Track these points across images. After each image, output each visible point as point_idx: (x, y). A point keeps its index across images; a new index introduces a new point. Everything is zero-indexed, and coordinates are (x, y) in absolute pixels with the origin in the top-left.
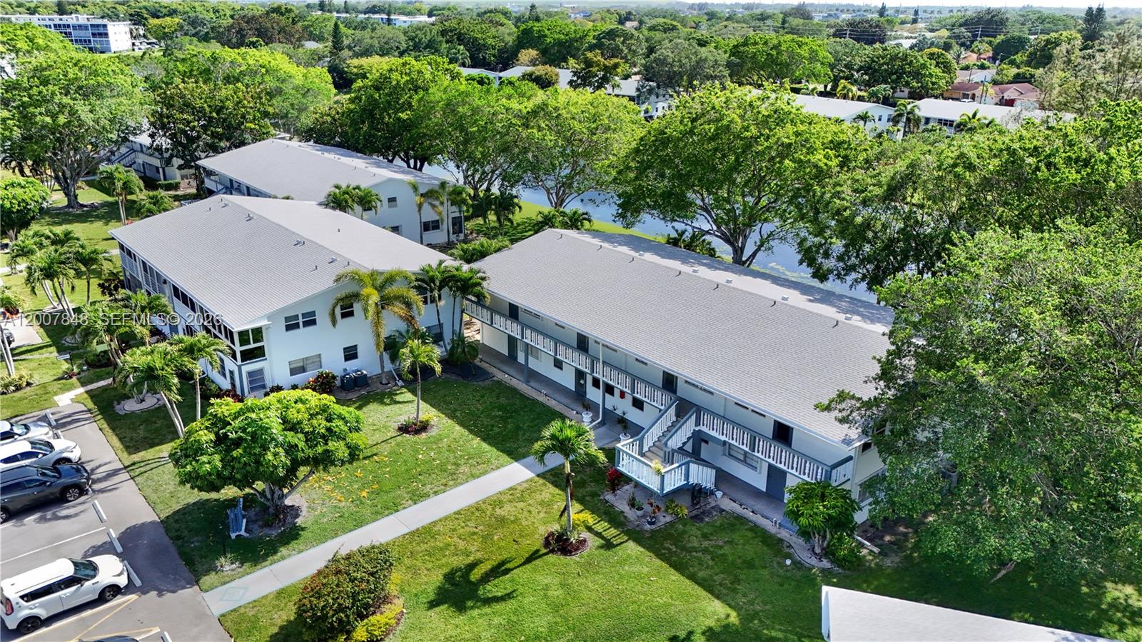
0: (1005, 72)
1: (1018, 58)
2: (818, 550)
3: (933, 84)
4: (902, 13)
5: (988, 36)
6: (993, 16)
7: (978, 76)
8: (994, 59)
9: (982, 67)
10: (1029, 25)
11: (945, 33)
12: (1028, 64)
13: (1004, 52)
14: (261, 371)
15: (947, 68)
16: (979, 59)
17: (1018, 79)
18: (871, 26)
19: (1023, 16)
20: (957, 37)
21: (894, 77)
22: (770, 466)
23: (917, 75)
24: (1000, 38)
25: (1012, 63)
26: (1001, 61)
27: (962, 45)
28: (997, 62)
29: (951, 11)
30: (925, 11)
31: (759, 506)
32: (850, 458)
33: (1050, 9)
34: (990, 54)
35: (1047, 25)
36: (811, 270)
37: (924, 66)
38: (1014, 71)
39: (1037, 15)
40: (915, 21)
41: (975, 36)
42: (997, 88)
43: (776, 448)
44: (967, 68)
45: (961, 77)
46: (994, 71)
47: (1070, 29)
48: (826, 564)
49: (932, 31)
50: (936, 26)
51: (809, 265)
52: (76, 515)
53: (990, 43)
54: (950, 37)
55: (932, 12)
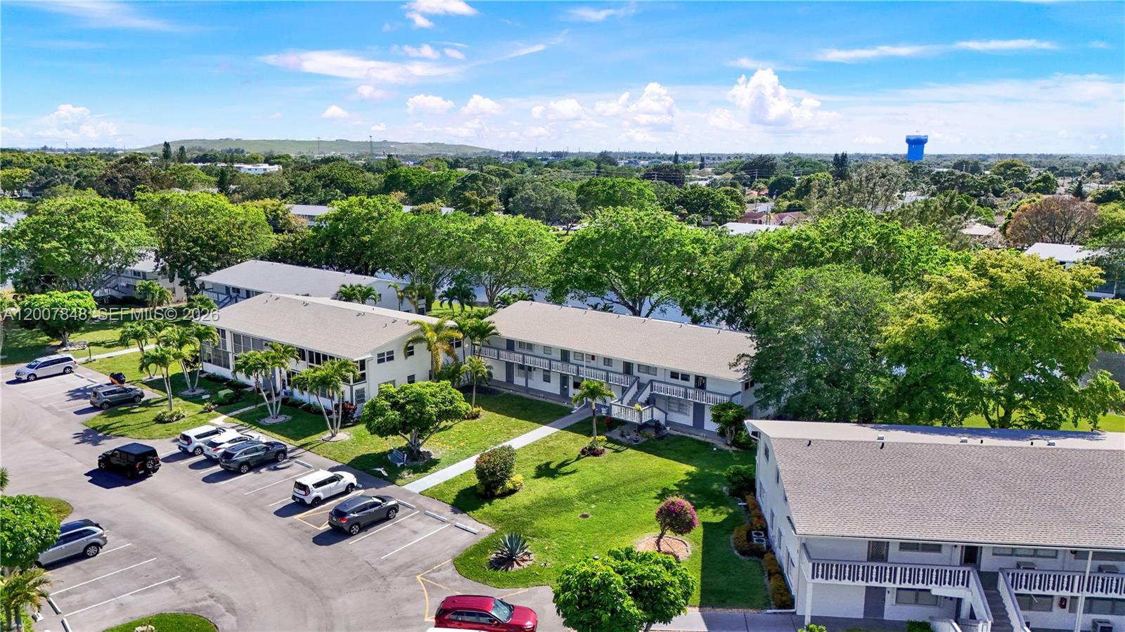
0: (780, 204)
1: (789, 194)
2: (729, 442)
3: (731, 213)
4: (689, 159)
5: (763, 178)
6: (766, 162)
7: (762, 208)
8: (770, 195)
9: (763, 201)
10: (792, 168)
11: (729, 176)
12: (797, 197)
13: (778, 189)
14: (363, 391)
15: (739, 201)
16: (759, 195)
17: (791, 209)
18: (672, 170)
19: (787, 161)
20: (739, 178)
21: (702, 208)
22: (695, 403)
23: (718, 206)
24: (773, 179)
25: (785, 197)
26: (777, 196)
27: (745, 185)
28: (774, 197)
29: (729, 158)
30: (708, 158)
31: (692, 431)
32: (740, 393)
33: (807, 155)
34: (767, 191)
35: (807, 169)
36: (690, 318)
37: (722, 200)
38: (787, 203)
39: (798, 161)
40: (702, 167)
41: (753, 178)
42: (777, 216)
43: (699, 393)
44: (751, 202)
45: (749, 209)
46: (773, 204)
47: (824, 171)
48: (734, 448)
49: (717, 174)
50: (720, 170)
51: (688, 315)
52: (288, 467)
53: (765, 183)
54: (734, 179)
55: (714, 159)
